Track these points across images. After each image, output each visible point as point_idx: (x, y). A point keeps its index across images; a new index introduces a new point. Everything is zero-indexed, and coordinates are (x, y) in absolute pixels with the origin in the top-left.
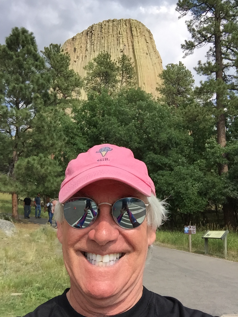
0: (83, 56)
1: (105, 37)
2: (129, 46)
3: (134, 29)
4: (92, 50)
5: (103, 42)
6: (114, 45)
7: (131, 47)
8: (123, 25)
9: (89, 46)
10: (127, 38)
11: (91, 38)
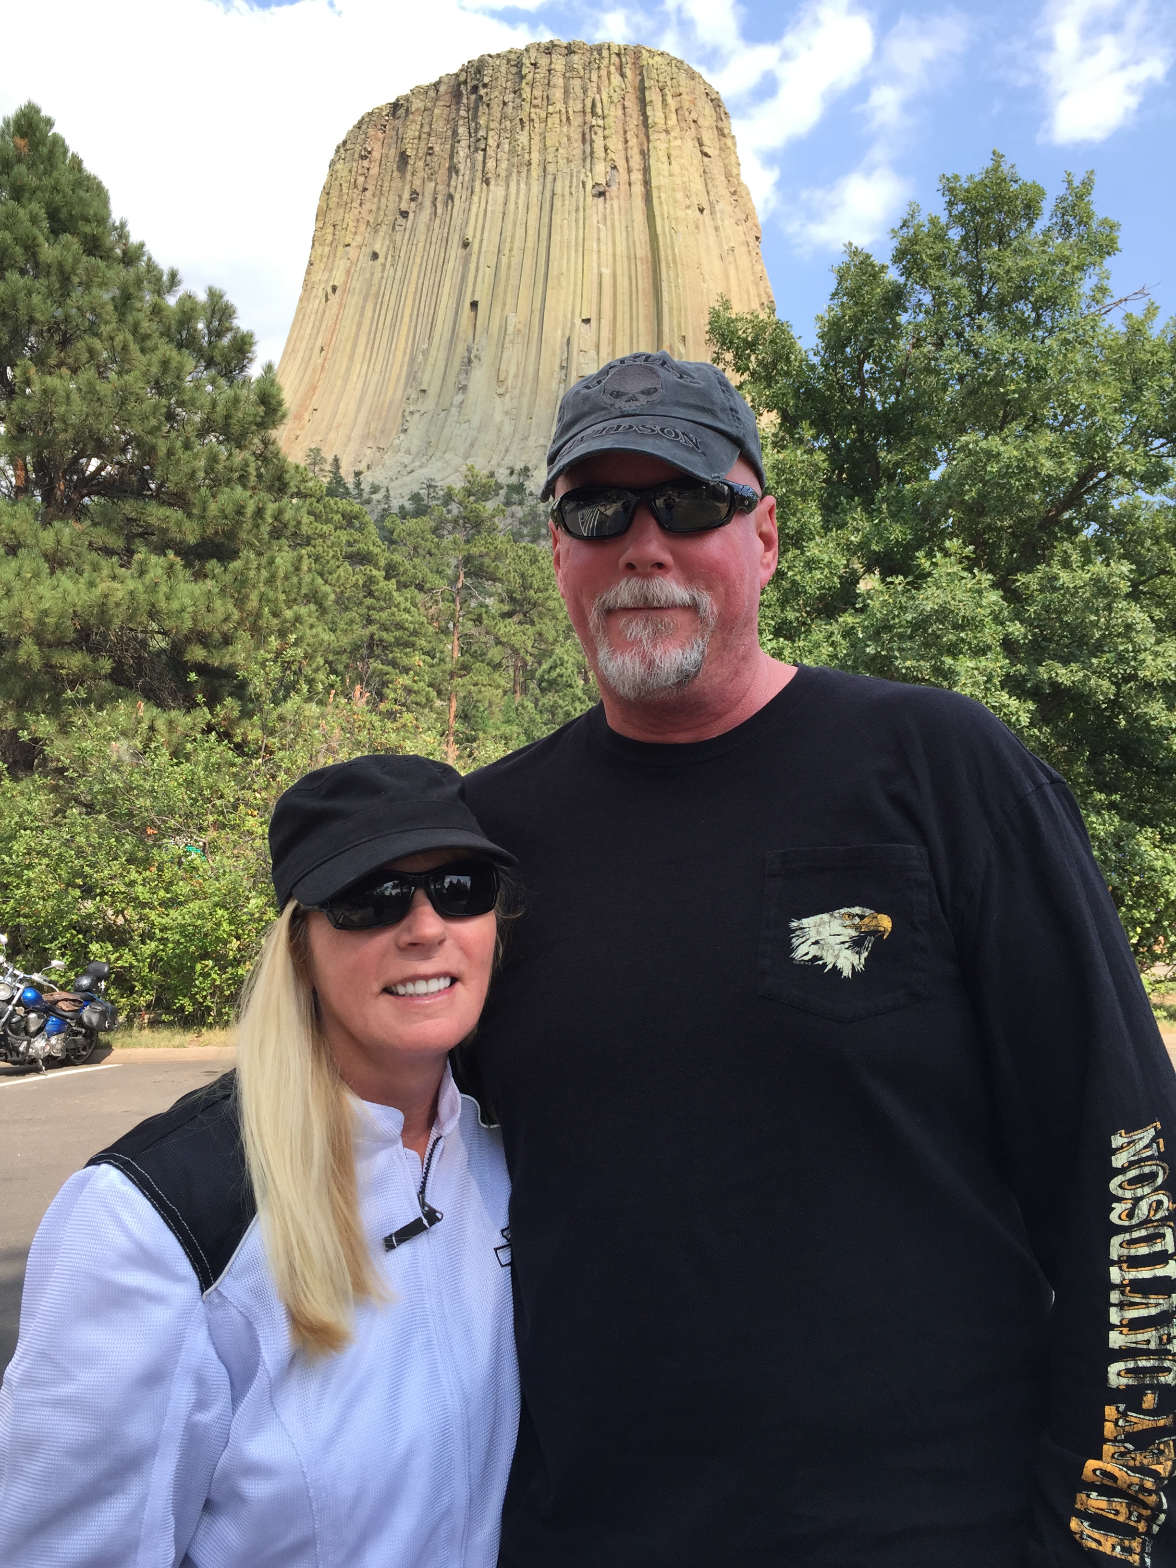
0: (435, 192)
1: (531, 120)
2: (629, 171)
3: (653, 95)
4: (479, 174)
5: (526, 143)
6: (569, 161)
7: (637, 177)
8: (609, 73)
9: (462, 151)
10: (625, 132)
11: (475, 117)
